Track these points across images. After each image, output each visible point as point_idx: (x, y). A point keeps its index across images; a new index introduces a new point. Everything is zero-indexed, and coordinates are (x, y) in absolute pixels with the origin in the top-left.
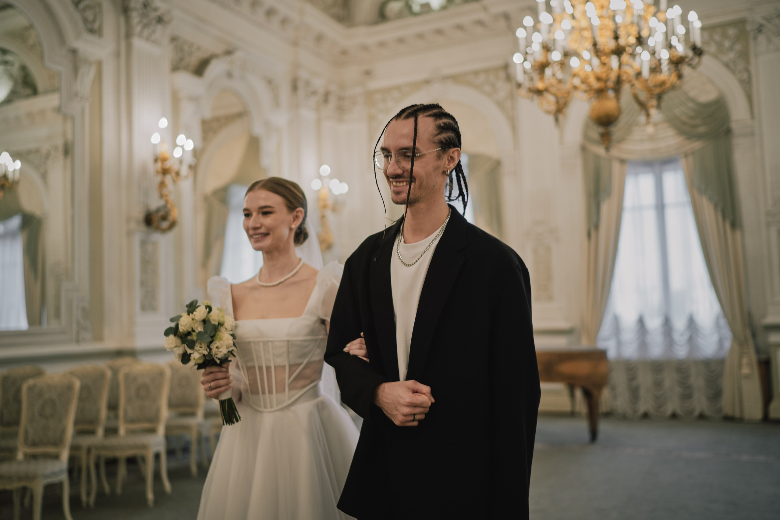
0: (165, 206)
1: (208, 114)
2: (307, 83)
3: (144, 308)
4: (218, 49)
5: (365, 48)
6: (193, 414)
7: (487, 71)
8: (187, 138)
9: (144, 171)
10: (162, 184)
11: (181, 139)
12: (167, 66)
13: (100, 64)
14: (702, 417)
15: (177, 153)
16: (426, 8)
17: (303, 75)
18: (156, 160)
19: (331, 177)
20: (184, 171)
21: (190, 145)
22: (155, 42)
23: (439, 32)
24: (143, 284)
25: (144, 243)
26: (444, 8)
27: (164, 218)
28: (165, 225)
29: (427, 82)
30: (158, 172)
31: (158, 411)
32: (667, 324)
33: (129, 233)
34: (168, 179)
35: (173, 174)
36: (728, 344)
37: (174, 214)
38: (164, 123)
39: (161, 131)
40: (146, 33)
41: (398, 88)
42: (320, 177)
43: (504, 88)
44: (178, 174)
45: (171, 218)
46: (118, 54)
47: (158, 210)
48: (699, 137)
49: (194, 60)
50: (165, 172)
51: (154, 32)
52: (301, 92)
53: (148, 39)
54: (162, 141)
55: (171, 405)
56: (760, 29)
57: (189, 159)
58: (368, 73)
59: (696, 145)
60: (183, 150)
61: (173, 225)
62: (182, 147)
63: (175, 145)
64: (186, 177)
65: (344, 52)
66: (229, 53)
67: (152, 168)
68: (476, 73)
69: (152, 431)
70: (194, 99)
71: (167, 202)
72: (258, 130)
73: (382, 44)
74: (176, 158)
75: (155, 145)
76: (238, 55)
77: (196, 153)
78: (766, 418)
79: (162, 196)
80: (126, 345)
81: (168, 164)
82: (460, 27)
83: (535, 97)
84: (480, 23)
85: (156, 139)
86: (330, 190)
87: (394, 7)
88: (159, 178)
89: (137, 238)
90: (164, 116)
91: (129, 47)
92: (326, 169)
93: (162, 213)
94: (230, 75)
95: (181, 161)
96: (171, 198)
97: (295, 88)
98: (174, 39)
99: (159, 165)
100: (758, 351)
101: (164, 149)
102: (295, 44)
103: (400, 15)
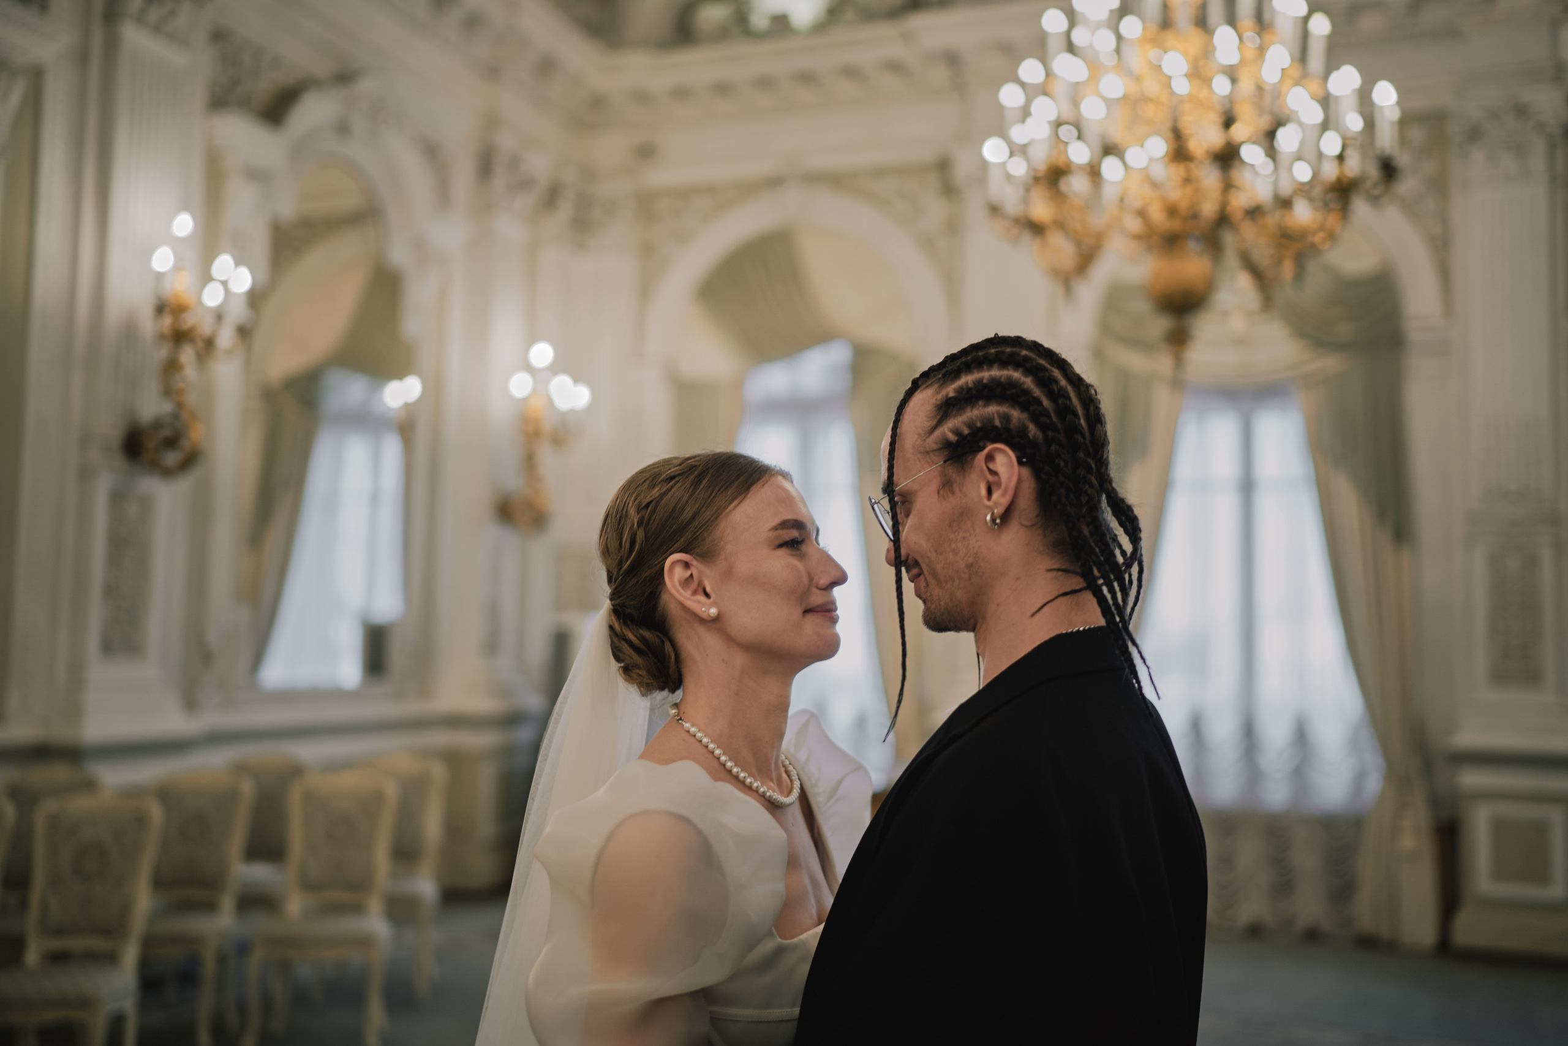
0: (176, 416)
1: (288, 209)
2: (514, 163)
3: (108, 648)
4: (321, 68)
5: (642, 97)
6: (209, 907)
7: (903, 171)
8: (238, 263)
9: (130, 331)
10: (172, 366)
11: (224, 264)
12: (199, 95)
13: (36, 76)
14: (1312, 936)
15: (212, 297)
16: (781, 23)
17: (506, 142)
18: (160, 308)
19: (555, 368)
20: (226, 338)
21: (242, 280)
22: (178, 40)
23: (806, 78)
24: (111, 591)
25: (118, 498)
26: (821, 27)
27: (171, 443)
28: (171, 458)
29: (774, 183)
30: (162, 337)
31: (125, 910)
32: (1249, 734)
33: (85, 474)
34: (187, 355)
35: (200, 344)
36: (1374, 785)
37: (197, 434)
38: (184, 224)
39: (176, 243)
40: (154, 14)
41: (710, 190)
42: (529, 368)
43: (935, 209)
44: (209, 343)
45: (186, 444)
46: (82, 57)
47: (157, 425)
48: (1338, 347)
49: (264, 86)
50: (180, 337)
51: (173, 13)
52: (500, 180)
53: (157, 29)
54: (177, 268)
55: (160, 883)
56: (1474, 134)
57: (238, 312)
58: (646, 153)
59: (1330, 363)
60: (227, 291)
61: (190, 460)
62: (225, 283)
63: (206, 278)
64: (229, 352)
65: (598, 102)
66: (344, 78)
67: (148, 325)
68: (880, 173)
69: (110, 959)
70: (257, 175)
71: (180, 405)
72: (399, 255)
73: (681, 93)
74: (209, 309)
75: (159, 276)
76: (367, 86)
77: (255, 298)
78: (1444, 947)
79: (168, 392)
80: (59, 733)
81: (189, 321)
82: (851, 72)
83: (1027, 237)
84: (895, 67)
85: (162, 260)
86: (550, 401)
87: (712, 15)
88: (163, 353)
89: (103, 486)
90: (185, 207)
91: (112, 43)
92: (542, 353)
93: (166, 432)
94: (343, 129)
95: (219, 315)
96: (192, 399)
97: (485, 166)
98: (218, 36)
99: (167, 321)
100: (1436, 801)
101: (181, 286)
102: (492, 72)
103: (722, 34)
